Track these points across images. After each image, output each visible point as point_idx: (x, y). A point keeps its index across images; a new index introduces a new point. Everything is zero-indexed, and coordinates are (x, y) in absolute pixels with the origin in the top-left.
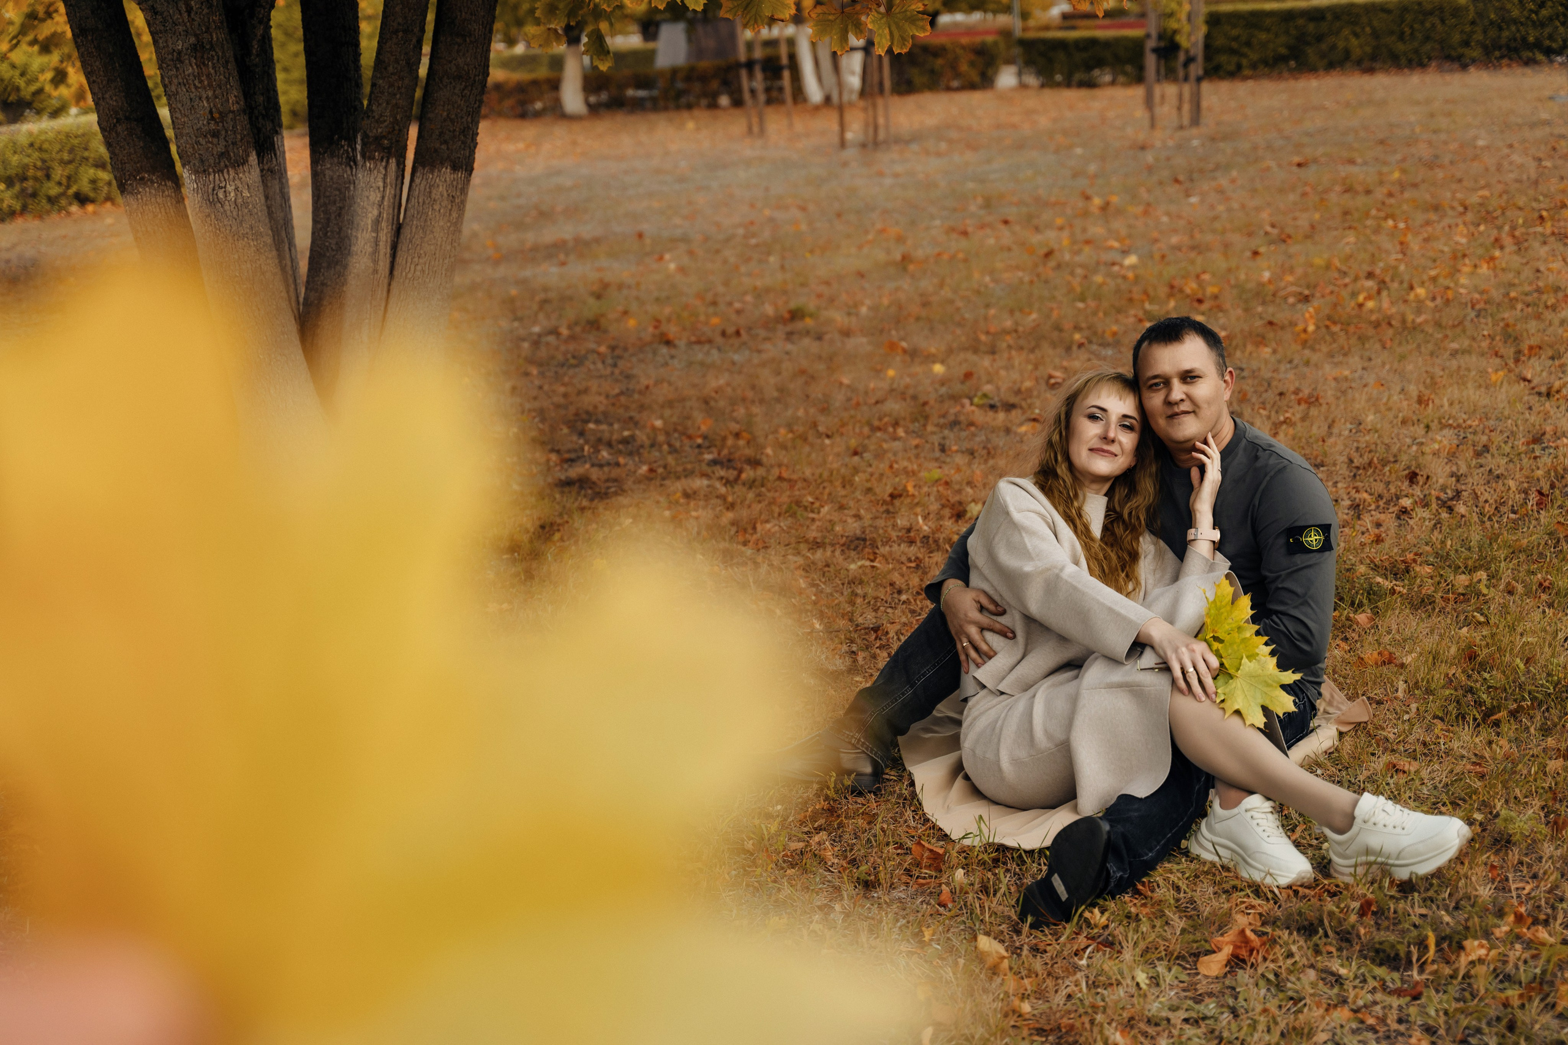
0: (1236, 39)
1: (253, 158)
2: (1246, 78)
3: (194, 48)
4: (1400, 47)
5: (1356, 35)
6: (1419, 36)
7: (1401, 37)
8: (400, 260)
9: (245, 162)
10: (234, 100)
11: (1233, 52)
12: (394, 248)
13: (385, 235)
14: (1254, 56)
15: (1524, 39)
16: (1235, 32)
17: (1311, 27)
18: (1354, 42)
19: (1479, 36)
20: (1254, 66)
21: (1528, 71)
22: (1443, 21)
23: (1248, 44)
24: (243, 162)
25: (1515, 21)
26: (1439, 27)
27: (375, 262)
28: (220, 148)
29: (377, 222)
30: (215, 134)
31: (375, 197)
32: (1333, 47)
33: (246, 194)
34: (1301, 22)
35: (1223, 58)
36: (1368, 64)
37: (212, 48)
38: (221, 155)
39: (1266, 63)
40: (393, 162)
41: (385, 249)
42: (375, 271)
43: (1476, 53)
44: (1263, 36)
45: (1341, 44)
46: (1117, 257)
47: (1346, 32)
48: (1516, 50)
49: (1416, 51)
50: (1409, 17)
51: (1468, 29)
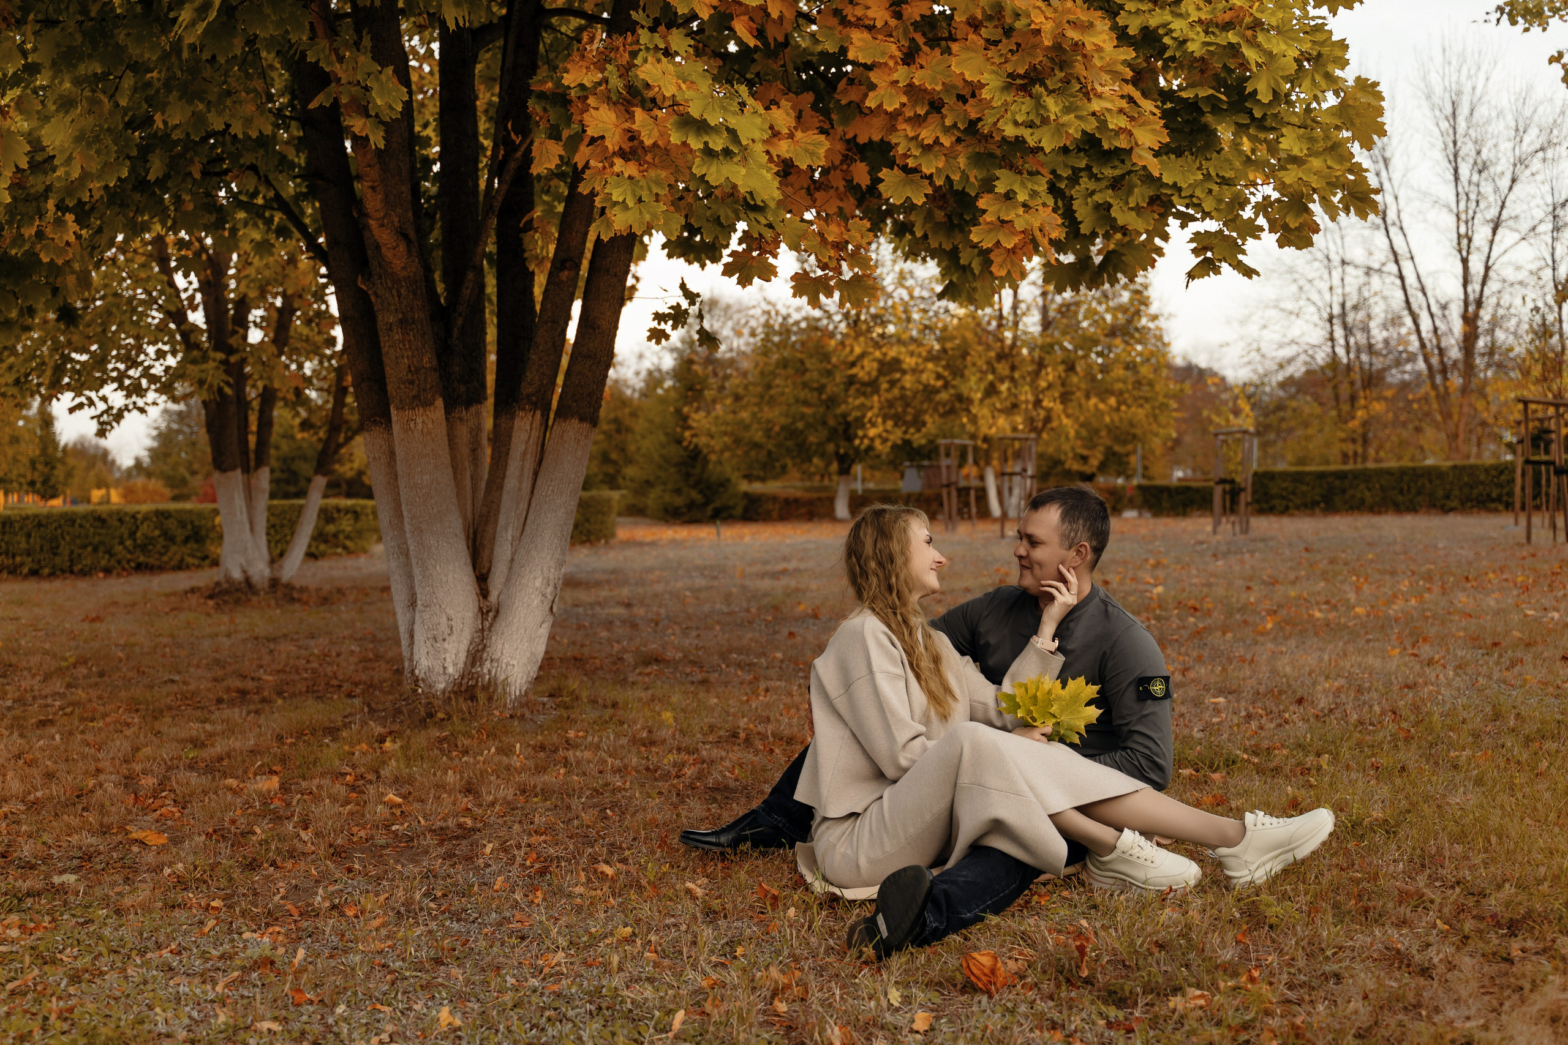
0: (1285, 489)
1: (439, 402)
2: (1292, 515)
3: (401, 321)
4: (1400, 498)
5: (1370, 490)
6: (1413, 491)
7: (1401, 492)
8: (539, 483)
9: (432, 404)
10: (428, 360)
11: (1283, 498)
12: (536, 474)
13: (529, 465)
14: (1298, 502)
15: (1488, 495)
16: (1285, 485)
17: (1337, 483)
18: (1367, 494)
19: (1457, 492)
20: (1298, 508)
21: (1491, 516)
22: (1430, 482)
23: (1294, 493)
24: (428, 404)
25: (1482, 483)
26: (1428, 485)
27: (521, 482)
28: (414, 393)
29: (524, 454)
30: (411, 382)
31: (524, 436)
32: (1353, 497)
33: (430, 426)
34: (1330, 479)
35: (1276, 502)
36: (1376, 509)
37: (414, 322)
38: (415, 397)
39: (1306, 506)
40: (538, 414)
41: (528, 474)
42: (520, 489)
43: (1455, 504)
44: (1304, 488)
45: (1359, 495)
46: (1149, 587)
47: (1362, 487)
48: (1483, 502)
49: (1411, 501)
50: (1406, 479)
51: (1448, 487)
